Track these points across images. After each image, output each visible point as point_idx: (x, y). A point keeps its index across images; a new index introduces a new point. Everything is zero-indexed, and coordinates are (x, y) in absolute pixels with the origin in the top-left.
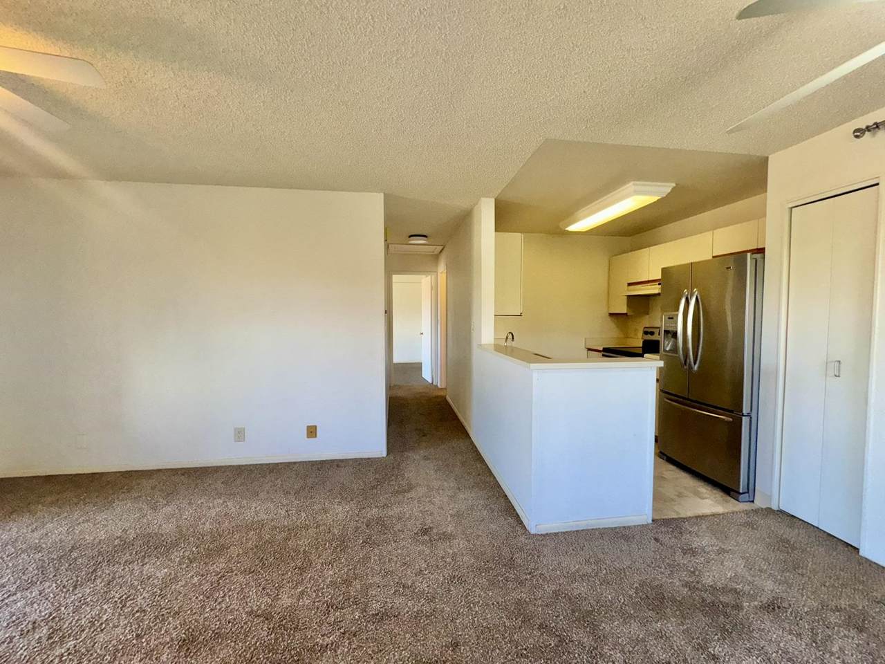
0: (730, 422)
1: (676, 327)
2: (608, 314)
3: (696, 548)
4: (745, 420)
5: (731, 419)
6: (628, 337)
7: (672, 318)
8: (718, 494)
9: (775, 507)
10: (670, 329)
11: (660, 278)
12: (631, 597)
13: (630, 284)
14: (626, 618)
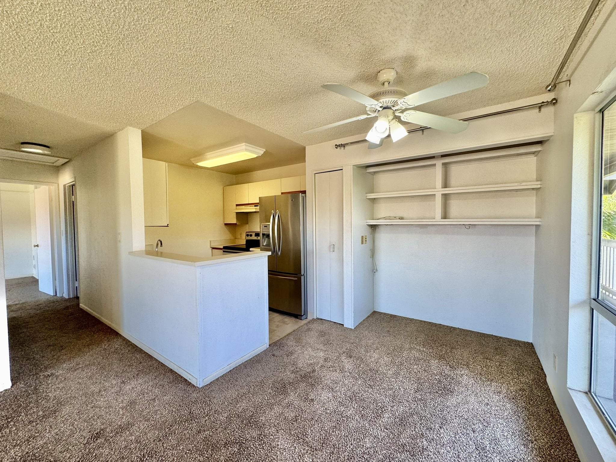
0: (296, 280)
1: (269, 231)
2: (224, 224)
3: (292, 351)
4: (302, 277)
5: (297, 279)
6: (236, 239)
7: (266, 226)
8: (293, 320)
9: (315, 318)
10: (265, 233)
11: (259, 202)
12: (270, 393)
13: (237, 205)
14: (271, 406)
